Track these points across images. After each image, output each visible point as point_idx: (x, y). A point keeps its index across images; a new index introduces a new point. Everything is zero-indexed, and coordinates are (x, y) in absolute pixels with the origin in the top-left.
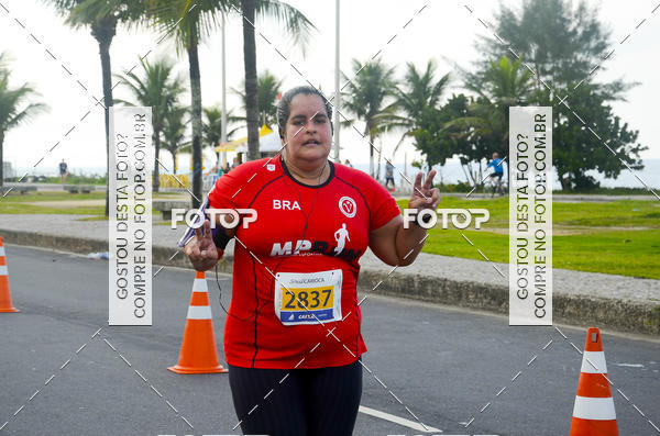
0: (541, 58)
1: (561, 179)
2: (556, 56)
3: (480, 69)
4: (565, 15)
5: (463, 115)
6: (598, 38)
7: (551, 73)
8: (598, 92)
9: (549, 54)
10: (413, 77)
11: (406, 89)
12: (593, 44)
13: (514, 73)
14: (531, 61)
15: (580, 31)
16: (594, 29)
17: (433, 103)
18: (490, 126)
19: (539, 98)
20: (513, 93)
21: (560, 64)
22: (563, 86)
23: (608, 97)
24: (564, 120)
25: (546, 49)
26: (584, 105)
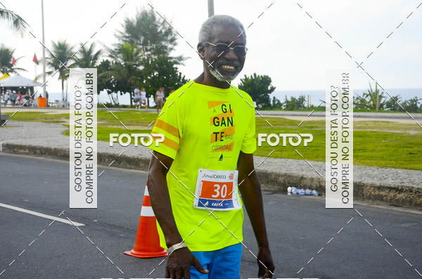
0: (145, 44)
2: (153, 42)
3: (116, 47)
4: (156, 23)
5: (108, 70)
7: (150, 50)
8: (172, 61)
9: (149, 41)
10: (83, 51)
11: (80, 56)
12: (169, 38)
13: (133, 50)
14: (140, 44)
15: (163, 31)
16: (169, 31)
18: (121, 75)
19: (145, 63)
20: (132, 60)
21: (154, 46)
22: (156, 57)
23: (176, 63)
24: (156, 73)
25: (147, 39)
26: (165, 66)
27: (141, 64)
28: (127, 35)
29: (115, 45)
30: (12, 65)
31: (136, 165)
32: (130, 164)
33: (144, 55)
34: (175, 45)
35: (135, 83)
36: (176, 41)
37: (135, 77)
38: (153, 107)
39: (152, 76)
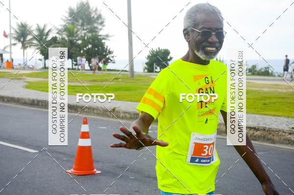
0: (82, 25)
1: (89, 66)
2: (88, 24)
3: (62, 27)
4: (90, 11)
5: (56, 43)
6: (101, 19)
7: (86, 30)
8: (101, 37)
9: (85, 24)
10: (39, 29)
11: (36, 33)
12: (100, 21)
13: (73, 29)
14: (79, 25)
15: (96, 16)
16: (99, 17)
17: (46, 38)
19: (83, 38)
20: (73, 36)
21: (89, 27)
22: (90, 35)
23: (104, 39)
24: (90, 46)
25: (84, 22)
26: (96, 41)
27: (80, 39)
28: (70, 19)
29: (61, 25)
33: (81, 33)
34: (104, 26)
35: (76, 52)
36: (104, 24)
37: (75, 48)
38: (88, 70)
39: (87, 48)
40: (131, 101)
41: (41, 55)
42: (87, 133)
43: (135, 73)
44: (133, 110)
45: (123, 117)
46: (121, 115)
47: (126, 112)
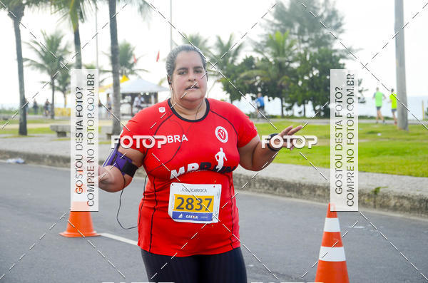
0: (301, 32)
1: (314, 109)
2: (311, 31)
3: (263, 39)
4: (316, 5)
5: (252, 69)
6: (337, 19)
7: (307, 42)
8: (337, 54)
9: (306, 30)
10: (220, 45)
11: (215, 52)
12: (334, 23)
13: (284, 42)
14: (295, 34)
15: (325, 15)
16: (333, 14)
17: (233, 61)
18: (269, 76)
19: (301, 58)
20: (284, 55)
21: (313, 36)
22: (315, 50)
23: (343, 57)
24: (316, 72)
25: (304, 26)
26: (328, 63)
27: (295, 60)
28: (277, 22)
29: (261, 36)
30: (132, 65)
31: (297, 192)
32: (289, 191)
33: (298, 48)
34: (342, 32)
35: (288, 84)
36: (343, 27)
37: (287, 77)
38: (311, 118)
39: (311, 75)
40: (410, 175)
41: (226, 92)
42: (337, 235)
43: (409, 122)
44: (418, 193)
45: (395, 206)
46: (393, 202)
47: (403, 197)
